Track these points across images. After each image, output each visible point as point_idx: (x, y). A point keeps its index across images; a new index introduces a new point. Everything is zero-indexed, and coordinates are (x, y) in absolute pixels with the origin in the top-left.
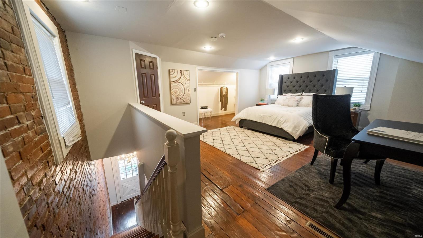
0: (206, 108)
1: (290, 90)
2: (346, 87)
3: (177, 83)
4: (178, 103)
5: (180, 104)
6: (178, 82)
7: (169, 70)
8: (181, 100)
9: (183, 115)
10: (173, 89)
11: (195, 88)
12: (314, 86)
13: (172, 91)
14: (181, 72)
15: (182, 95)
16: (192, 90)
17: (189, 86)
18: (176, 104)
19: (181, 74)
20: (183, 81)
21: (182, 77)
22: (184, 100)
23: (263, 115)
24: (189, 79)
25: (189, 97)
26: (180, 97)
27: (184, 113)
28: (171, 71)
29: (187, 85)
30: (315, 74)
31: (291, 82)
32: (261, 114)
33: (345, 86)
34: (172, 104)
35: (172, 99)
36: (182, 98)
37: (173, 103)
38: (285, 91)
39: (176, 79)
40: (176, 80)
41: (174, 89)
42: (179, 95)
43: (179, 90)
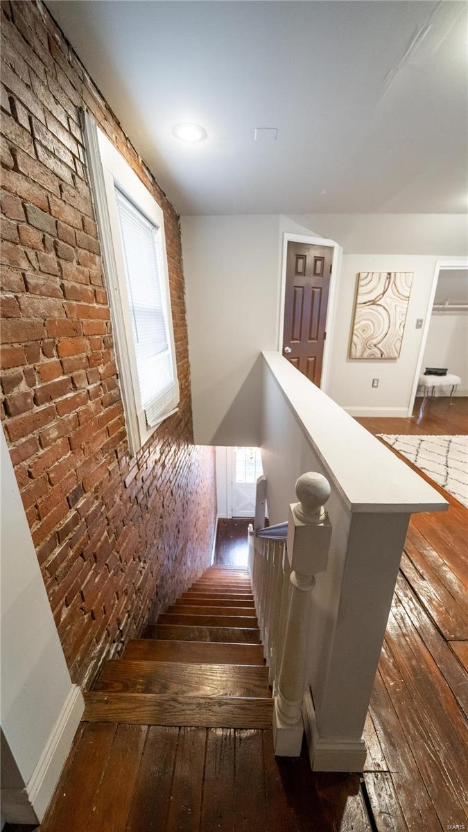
0: (441, 372)
3: (374, 307)
4: (365, 355)
5: (372, 358)
6: (378, 303)
7: (359, 275)
8: (375, 349)
9: (373, 386)
10: (359, 322)
11: (421, 321)
13: (356, 327)
14: (390, 278)
15: (380, 338)
16: (411, 323)
17: (402, 314)
18: (361, 359)
19: (389, 283)
20: (388, 300)
21: (389, 292)
22: (383, 350)
24: (407, 295)
25: (399, 342)
26: (375, 341)
27: (376, 381)
28: (363, 276)
29: (398, 312)
34: (350, 356)
35: (353, 345)
36: (380, 346)
37: (353, 356)
39: (371, 297)
40: (371, 299)
41: (363, 322)
42: (371, 337)
43: (376, 325)
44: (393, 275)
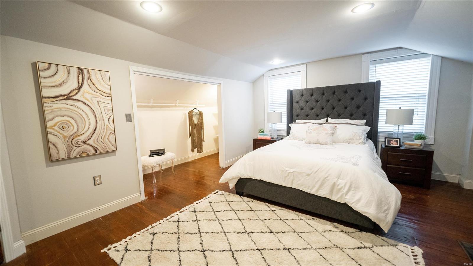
1: (306, 113)
2: (402, 108)
3: (70, 102)
4: (74, 154)
5: (83, 156)
6: (74, 98)
7: (34, 66)
8: (85, 146)
9: (95, 185)
10: (53, 119)
11: (130, 115)
12: (346, 108)
13: (49, 124)
14: (82, 73)
15: (88, 134)
16: (120, 118)
17: (108, 110)
18: (69, 159)
19: (83, 78)
20: (88, 96)
21: (85, 85)
22: (96, 146)
23: (292, 170)
24: (109, 92)
25: (112, 136)
26: (82, 138)
27: (97, 179)
28: (41, 66)
29: (102, 107)
30: (345, 89)
31: (307, 102)
32: (287, 169)
33: (400, 108)
34: (51, 160)
35: (51, 146)
36: (89, 142)
37: (53, 158)
38: (298, 116)
39: (64, 90)
40: (63, 93)
41: (57, 119)
42: (76, 134)
43: (78, 120)
44: (85, 72)
